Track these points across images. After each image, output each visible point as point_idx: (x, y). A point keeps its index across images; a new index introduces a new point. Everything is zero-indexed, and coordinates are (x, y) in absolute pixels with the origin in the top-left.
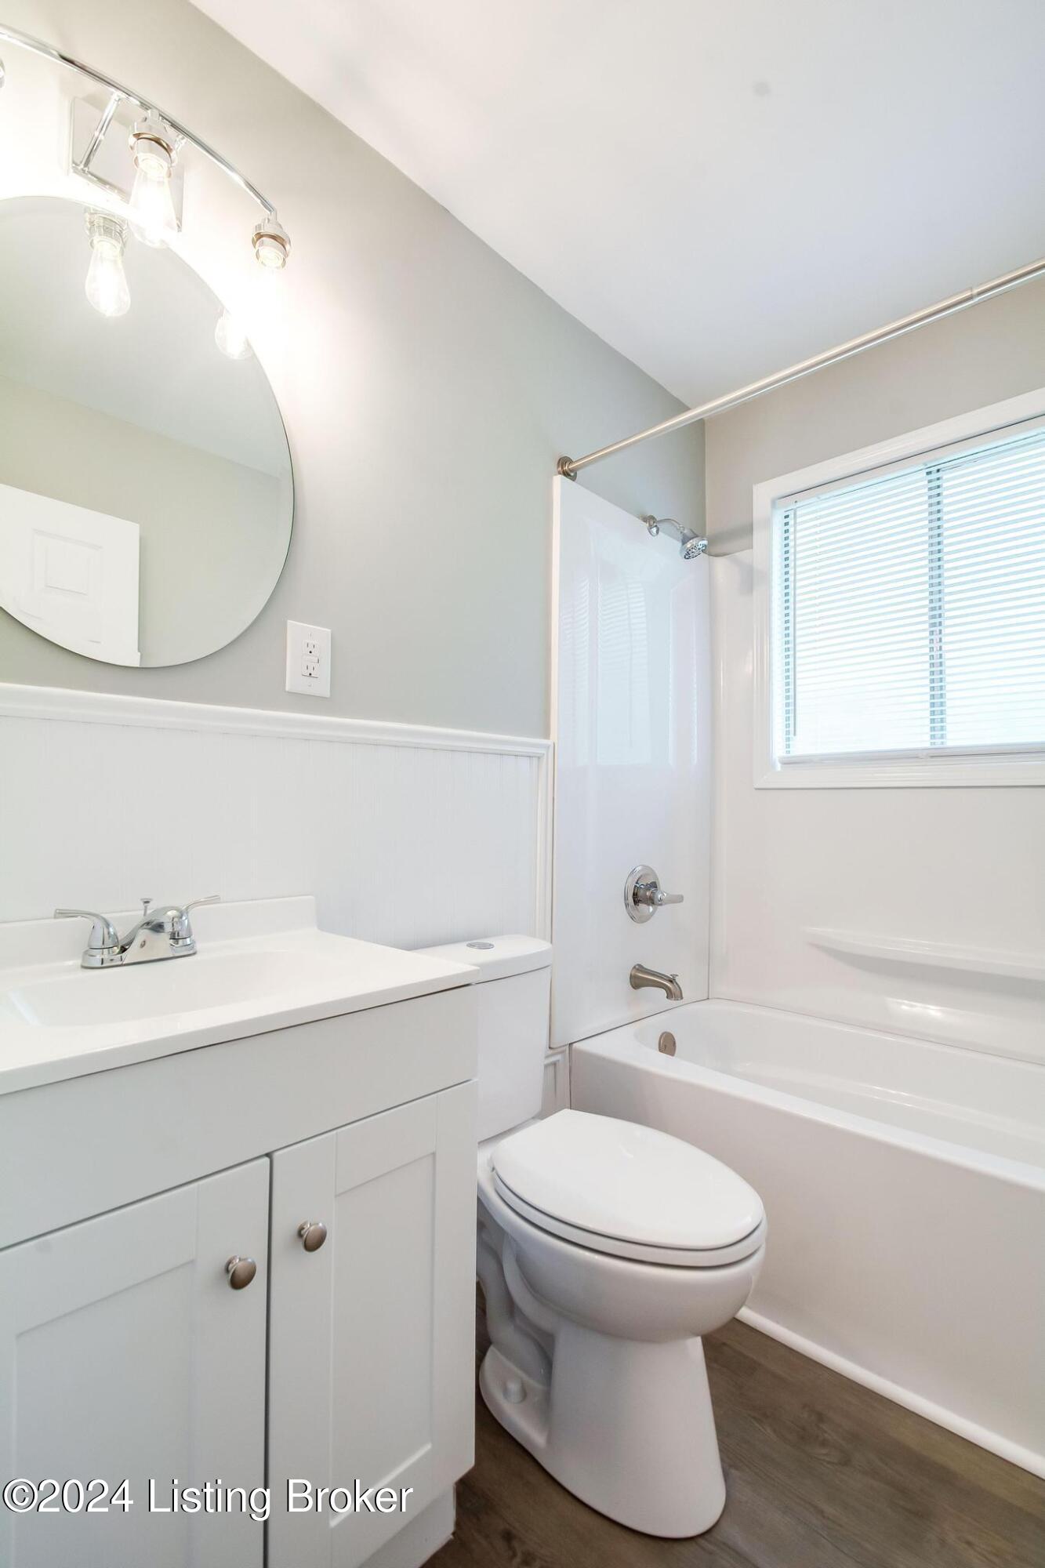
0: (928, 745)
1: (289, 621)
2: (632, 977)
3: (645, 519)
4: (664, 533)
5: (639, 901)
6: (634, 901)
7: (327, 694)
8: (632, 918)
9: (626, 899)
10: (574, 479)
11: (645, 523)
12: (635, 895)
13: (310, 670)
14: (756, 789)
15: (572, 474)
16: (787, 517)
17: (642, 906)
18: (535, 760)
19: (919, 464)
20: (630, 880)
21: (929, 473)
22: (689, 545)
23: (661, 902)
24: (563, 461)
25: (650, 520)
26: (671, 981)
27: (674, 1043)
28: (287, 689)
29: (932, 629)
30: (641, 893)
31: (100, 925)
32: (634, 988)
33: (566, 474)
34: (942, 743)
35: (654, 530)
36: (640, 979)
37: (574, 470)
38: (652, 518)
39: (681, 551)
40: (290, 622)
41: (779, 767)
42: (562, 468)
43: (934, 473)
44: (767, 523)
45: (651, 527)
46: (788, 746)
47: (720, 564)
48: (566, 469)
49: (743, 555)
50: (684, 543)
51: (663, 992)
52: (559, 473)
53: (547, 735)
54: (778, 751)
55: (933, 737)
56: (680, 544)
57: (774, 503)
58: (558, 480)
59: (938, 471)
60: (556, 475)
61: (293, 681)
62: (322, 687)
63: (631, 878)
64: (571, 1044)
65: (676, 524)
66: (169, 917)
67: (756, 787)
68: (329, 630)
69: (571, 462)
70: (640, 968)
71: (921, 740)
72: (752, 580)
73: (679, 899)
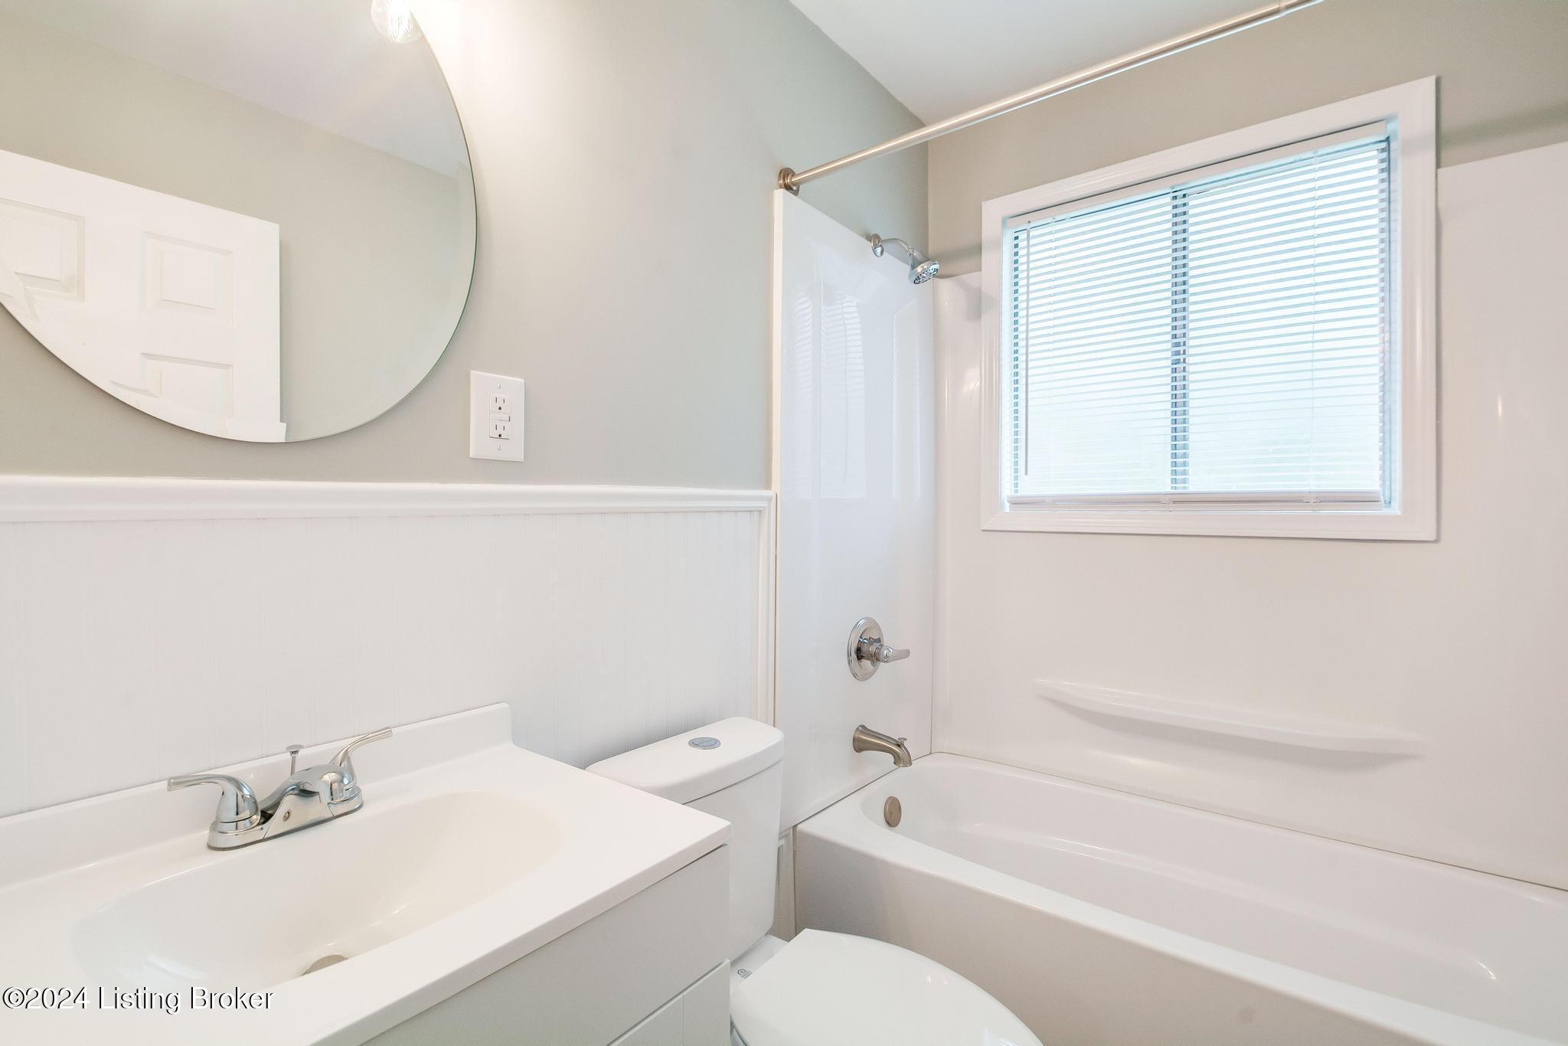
0: (1168, 490)
1: (472, 371)
2: (855, 740)
3: (869, 238)
4: (890, 253)
5: (862, 657)
6: (858, 657)
7: (519, 456)
8: (855, 675)
9: (849, 655)
10: (796, 193)
11: (868, 243)
12: (859, 650)
13: (500, 431)
14: (983, 530)
15: (795, 188)
16: (1017, 238)
17: (866, 663)
18: (756, 513)
19: (1165, 187)
20: (853, 637)
21: (1175, 198)
22: (919, 269)
23: (887, 659)
24: (785, 173)
25: (875, 239)
26: (899, 746)
27: (900, 808)
28: (471, 456)
29: (1175, 366)
30: (865, 648)
31: (231, 789)
32: (857, 751)
33: (788, 187)
34: (1185, 488)
35: (879, 250)
36: (864, 742)
37: (797, 184)
38: (877, 237)
39: (910, 277)
40: (473, 373)
41: (1007, 507)
42: (784, 180)
43: (1180, 197)
44: (998, 245)
45: (875, 247)
46: (1016, 485)
47: (946, 287)
48: (788, 181)
49: (970, 278)
50: (913, 267)
51: (890, 758)
52: (781, 187)
53: (768, 485)
54: (1007, 491)
55: (1174, 481)
56: (909, 267)
57: (1004, 221)
58: (780, 194)
59: (1184, 196)
60: (777, 189)
61: (479, 445)
62: (514, 450)
63: (854, 634)
64: (795, 827)
65: (904, 245)
66: (326, 782)
67: (983, 529)
68: (523, 381)
69: (794, 175)
70: (863, 729)
71: (1163, 485)
72: (979, 305)
73: (905, 654)
